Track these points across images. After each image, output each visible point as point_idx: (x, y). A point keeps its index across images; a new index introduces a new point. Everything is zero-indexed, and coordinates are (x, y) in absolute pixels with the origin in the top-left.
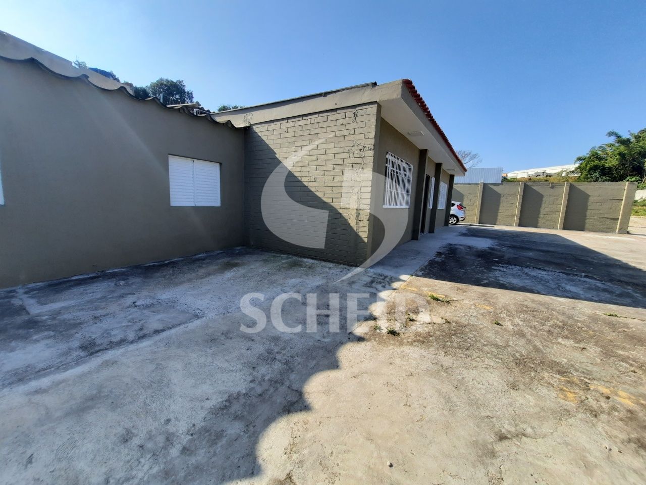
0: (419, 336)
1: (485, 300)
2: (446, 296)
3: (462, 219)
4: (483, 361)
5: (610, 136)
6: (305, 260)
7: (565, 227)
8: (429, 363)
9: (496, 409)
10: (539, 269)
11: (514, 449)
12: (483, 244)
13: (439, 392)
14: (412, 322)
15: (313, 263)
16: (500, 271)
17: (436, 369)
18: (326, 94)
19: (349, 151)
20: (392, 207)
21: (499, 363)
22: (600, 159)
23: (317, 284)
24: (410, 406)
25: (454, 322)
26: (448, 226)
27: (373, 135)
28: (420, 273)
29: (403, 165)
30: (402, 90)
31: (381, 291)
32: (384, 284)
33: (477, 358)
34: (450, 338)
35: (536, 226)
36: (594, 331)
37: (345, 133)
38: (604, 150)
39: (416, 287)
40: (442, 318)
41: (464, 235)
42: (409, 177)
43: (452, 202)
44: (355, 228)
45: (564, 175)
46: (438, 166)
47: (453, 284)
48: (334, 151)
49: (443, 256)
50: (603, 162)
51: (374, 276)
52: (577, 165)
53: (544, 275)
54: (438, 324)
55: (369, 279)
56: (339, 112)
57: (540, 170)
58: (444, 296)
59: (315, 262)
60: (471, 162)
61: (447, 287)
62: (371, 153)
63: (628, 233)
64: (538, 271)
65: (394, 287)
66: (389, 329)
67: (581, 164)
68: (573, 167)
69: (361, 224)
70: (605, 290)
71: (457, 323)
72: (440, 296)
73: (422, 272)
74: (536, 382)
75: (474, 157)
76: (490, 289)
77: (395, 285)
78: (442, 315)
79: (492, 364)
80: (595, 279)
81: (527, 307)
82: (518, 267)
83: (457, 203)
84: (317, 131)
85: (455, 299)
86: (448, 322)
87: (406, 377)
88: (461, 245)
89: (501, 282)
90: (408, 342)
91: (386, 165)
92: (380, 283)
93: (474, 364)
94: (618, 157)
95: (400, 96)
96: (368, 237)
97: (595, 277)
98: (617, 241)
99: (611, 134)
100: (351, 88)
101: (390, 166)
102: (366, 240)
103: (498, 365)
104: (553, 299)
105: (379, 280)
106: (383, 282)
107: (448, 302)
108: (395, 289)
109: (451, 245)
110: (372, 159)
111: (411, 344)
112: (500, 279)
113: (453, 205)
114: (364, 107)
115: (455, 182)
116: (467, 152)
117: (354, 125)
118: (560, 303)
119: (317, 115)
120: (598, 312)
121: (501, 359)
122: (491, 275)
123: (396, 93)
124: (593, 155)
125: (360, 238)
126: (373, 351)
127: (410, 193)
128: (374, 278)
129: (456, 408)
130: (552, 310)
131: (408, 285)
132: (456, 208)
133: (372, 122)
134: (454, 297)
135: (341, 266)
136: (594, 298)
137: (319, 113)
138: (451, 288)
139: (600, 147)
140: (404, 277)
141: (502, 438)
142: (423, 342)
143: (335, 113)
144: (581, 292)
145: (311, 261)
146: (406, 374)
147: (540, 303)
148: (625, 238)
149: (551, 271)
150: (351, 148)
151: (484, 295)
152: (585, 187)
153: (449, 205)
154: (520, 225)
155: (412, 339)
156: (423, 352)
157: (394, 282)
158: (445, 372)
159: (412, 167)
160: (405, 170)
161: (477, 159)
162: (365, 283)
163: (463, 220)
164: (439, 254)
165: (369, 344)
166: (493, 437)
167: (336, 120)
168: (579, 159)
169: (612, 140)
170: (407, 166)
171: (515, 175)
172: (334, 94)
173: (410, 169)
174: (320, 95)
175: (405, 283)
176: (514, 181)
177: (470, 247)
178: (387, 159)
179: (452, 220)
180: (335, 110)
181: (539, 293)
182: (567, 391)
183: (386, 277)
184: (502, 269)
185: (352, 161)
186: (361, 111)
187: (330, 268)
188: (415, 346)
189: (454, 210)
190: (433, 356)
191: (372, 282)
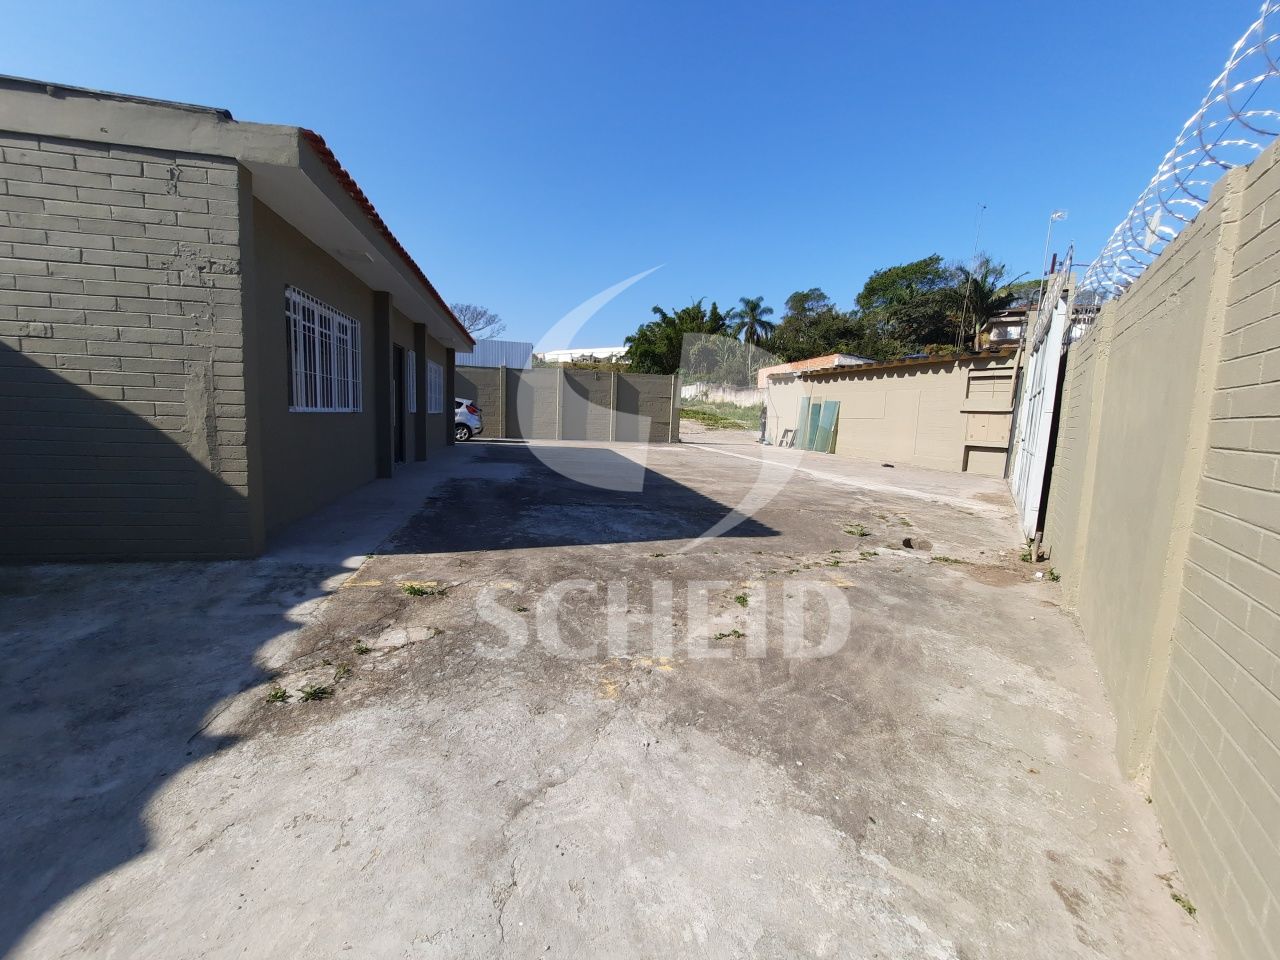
0: (378, 680)
1: (505, 573)
2: (439, 582)
3: (477, 431)
4: (495, 685)
5: (655, 312)
6: (38, 570)
7: (618, 438)
8: (397, 732)
9: (512, 762)
10: (584, 504)
11: (536, 816)
12: (507, 473)
13: (412, 781)
14: (363, 657)
15: (71, 576)
16: (530, 516)
17: (410, 736)
18: (60, 91)
19: (165, 267)
20: (319, 409)
21: (519, 677)
22: (650, 342)
23: (81, 633)
24: (348, 843)
25: (450, 628)
26: (453, 444)
27: (233, 236)
28: (391, 546)
29: (337, 319)
30: (301, 152)
31: (292, 606)
32: (300, 589)
33: (485, 683)
34: (441, 662)
35: (583, 438)
36: (640, 583)
37: (143, 215)
38: (652, 331)
39: (381, 577)
40: (429, 628)
41: (482, 460)
42: (354, 346)
43: (457, 400)
44: (208, 465)
45: (614, 361)
46: (419, 329)
47: (454, 555)
48: (111, 257)
49: (439, 504)
50: (653, 347)
51: (277, 573)
52: (627, 348)
53: (590, 514)
54: (421, 642)
55: (261, 584)
56: (113, 153)
57: (587, 352)
58: (435, 583)
59: (81, 569)
60: (489, 328)
61: (443, 563)
62: (234, 280)
63: (680, 441)
64: (582, 508)
65: (329, 590)
66: (308, 689)
67: (631, 347)
68: (623, 350)
69: (224, 452)
70: (654, 523)
71: (455, 628)
72: (429, 584)
73: (396, 543)
74: (570, 687)
75: (491, 320)
76: (513, 551)
77: (332, 583)
78: (428, 622)
79: (509, 684)
80: (645, 509)
81: (564, 570)
82: (556, 506)
83: (466, 402)
84: (35, 189)
85: (455, 583)
86: (439, 632)
87: (343, 785)
88: (472, 479)
89: (531, 536)
90: (354, 702)
91: (288, 313)
92: (291, 587)
93: (481, 694)
94: (666, 342)
95: (295, 162)
96: (249, 484)
97: (644, 506)
98: (669, 453)
99: (657, 310)
100: (154, 103)
101: (299, 317)
102: (244, 491)
103: (519, 681)
104: (598, 549)
105: (289, 581)
106: (301, 584)
107: (442, 593)
108: (330, 593)
109: (454, 480)
110: (237, 296)
111: (361, 704)
112: (531, 530)
113: (460, 405)
114: (200, 163)
115: (457, 363)
116: (479, 309)
117: (172, 201)
118: (605, 551)
119: (33, 144)
120: (646, 555)
121: (524, 669)
122: (517, 527)
123: (287, 154)
124: (642, 337)
125: (227, 488)
126: (260, 758)
127: (360, 380)
128: (275, 578)
129: (444, 797)
130: (596, 565)
131: (361, 577)
132: (466, 410)
133: (229, 206)
134: (455, 580)
135: (179, 565)
136: (642, 537)
137: (39, 138)
138: (448, 565)
139: (648, 326)
140: (355, 562)
141: (518, 808)
142: (386, 691)
143: (105, 154)
144: (629, 531)
145: (61, 570)
146: (345, 776)
147: (582, 559)
148: (676, 448)
149: (598, 506)
150: (171, 259)
151: (504, 564)
152: (635, 380)
153: (451, 406)
154: (564, 438)
155: (363, 694)
156: (386, 712)
157: (327, 578)
158: (428, 734)
159: (359, 325)
160: (343, 329)
161: (498, 325)
162: (249, 595)
163: (479, 433)
164: (433, 500)
165: (249, 748)
166: (504, 816)
167: (110, 175)
168: (628, 340)
169: (657, 318)
170: (347, 323)
171: (555, 357)
172: (94, 100)
173: (354, 330)
174: (38, 87)
175: (355, 575)
176: (553, 365)
177: (487, 482)
178: (288, 300)
179: (461, 434)
180: (106, 147)
181: (581, 543)
182: (606, 684)
183: (308, 570)
184: (534, 513)
185: (176, 292)
186: (191, 170)
187: (138, 579)
188: (368, 706)
189: (461, 414)
190: (406, 712)
191: (269, 589)
